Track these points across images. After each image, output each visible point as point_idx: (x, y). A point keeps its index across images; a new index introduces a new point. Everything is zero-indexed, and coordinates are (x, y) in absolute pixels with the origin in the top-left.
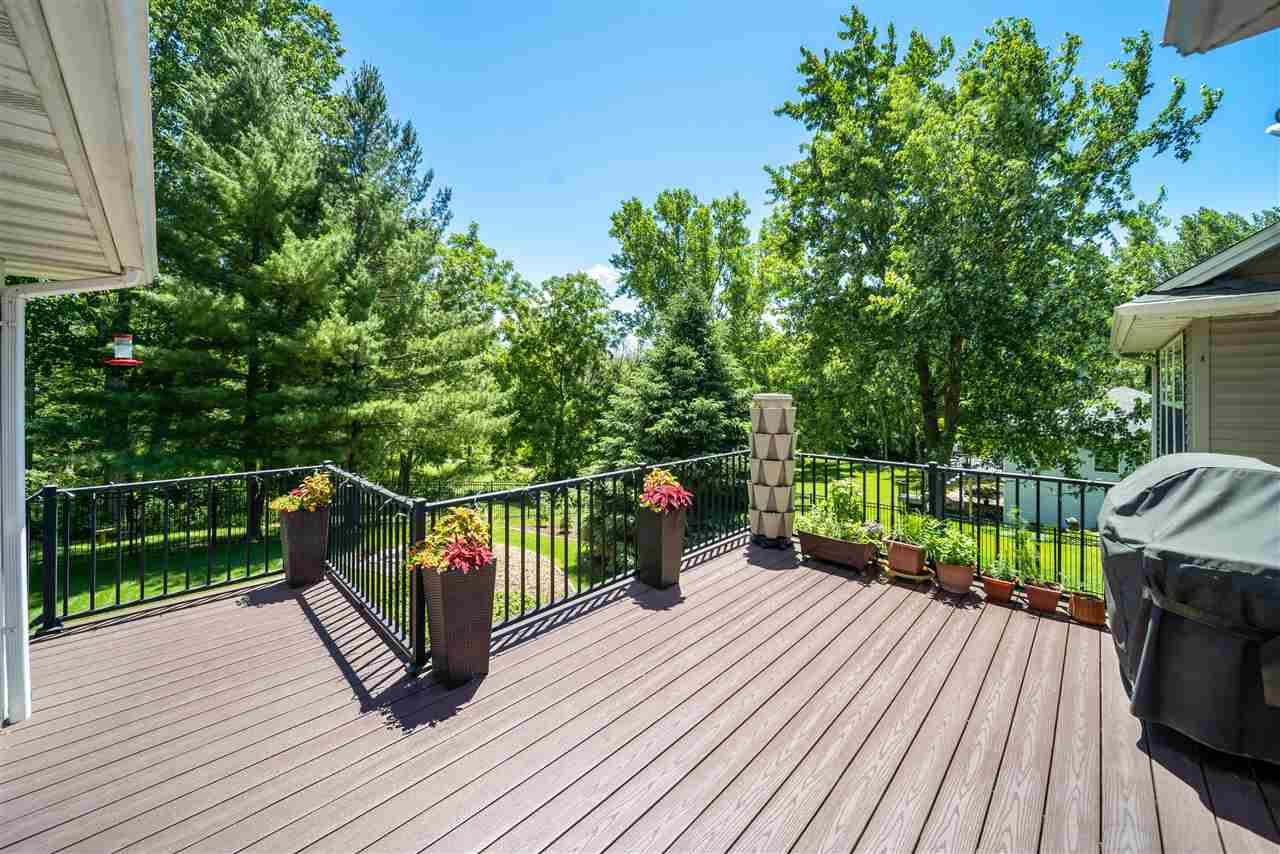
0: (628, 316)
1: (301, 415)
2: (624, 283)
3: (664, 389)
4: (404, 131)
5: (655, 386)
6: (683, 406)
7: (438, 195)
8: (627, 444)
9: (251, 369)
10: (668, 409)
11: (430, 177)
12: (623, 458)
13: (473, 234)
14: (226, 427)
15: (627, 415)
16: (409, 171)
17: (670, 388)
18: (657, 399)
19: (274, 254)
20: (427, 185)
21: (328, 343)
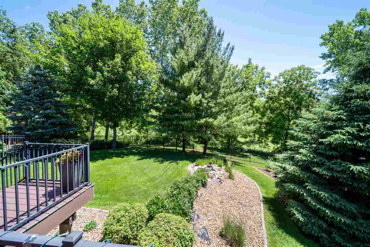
0: (331, 80)
1: (186, 122)
2: (329, 65)
3: (339, 115)
5: (331, 113)
6: (358, 126)
8: (305, 146)
10: (341, 128)
12: (300, 153)
13: (250, 62)
15: (306, 130)
17: (345, 114)
18: (332, 121)
21: (192, 103)
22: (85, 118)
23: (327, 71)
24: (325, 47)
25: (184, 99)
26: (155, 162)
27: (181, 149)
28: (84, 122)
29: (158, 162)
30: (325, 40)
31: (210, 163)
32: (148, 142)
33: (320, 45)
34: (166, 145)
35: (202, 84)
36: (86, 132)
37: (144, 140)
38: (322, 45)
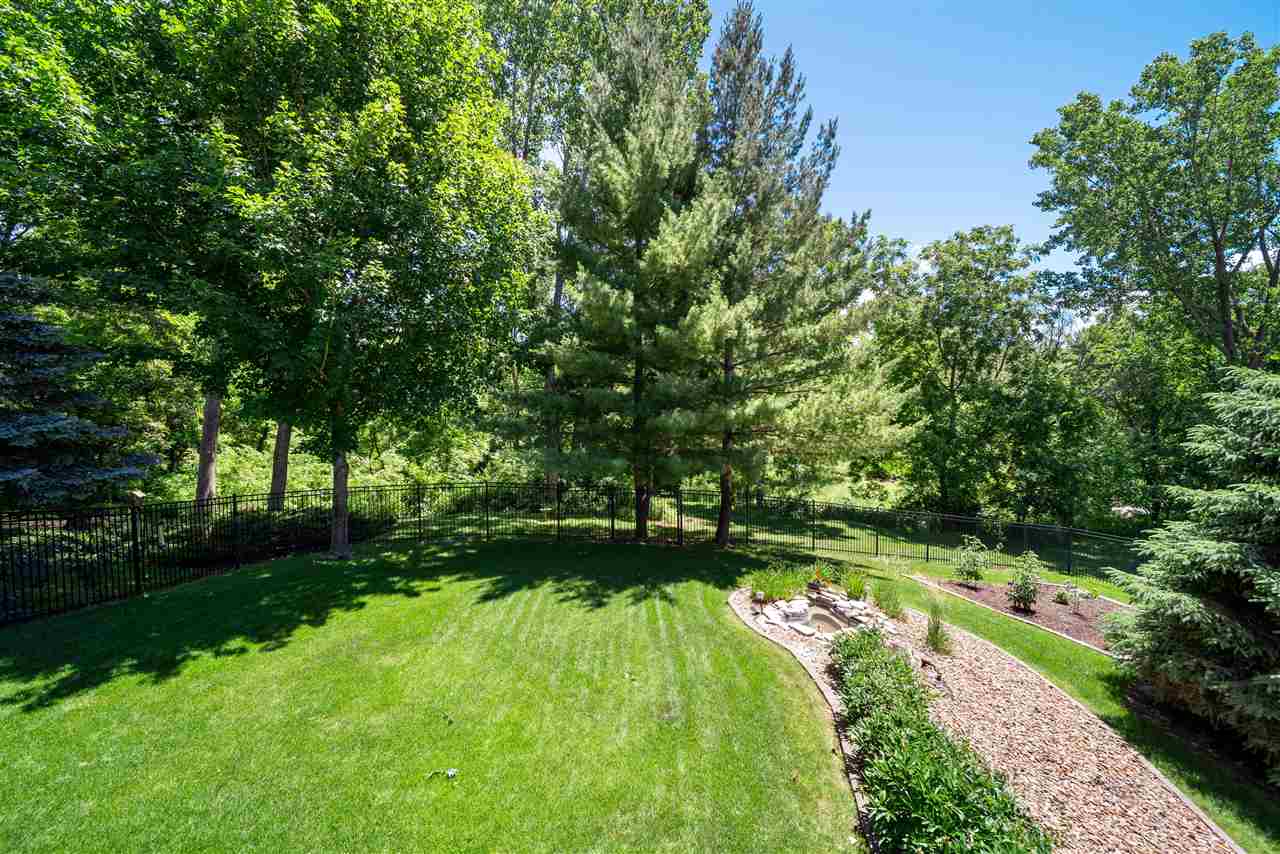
4: (782, 65)
7: (819, 137)
9: (636, 373)
11: (808, 118)
14: (618, 430)
16: (787, 115)
19: (652, 242)
20: (804, 133)
21: (708, 334)
22: (154, 412)
23: (1054, 247)
24: (1046, 169)
25: (672, 321)
26: (562, 600)
27: (632, 526)
28: (152, 430)
29: (577, 602)
30: (1045, 150)
31: (813, 587)
32: (462, 506)
33: (1030, 163)
34: (548, 513)
35: (735, 262)
36: (164, 473)
37: (444, 498)
38: (1039, 162)
